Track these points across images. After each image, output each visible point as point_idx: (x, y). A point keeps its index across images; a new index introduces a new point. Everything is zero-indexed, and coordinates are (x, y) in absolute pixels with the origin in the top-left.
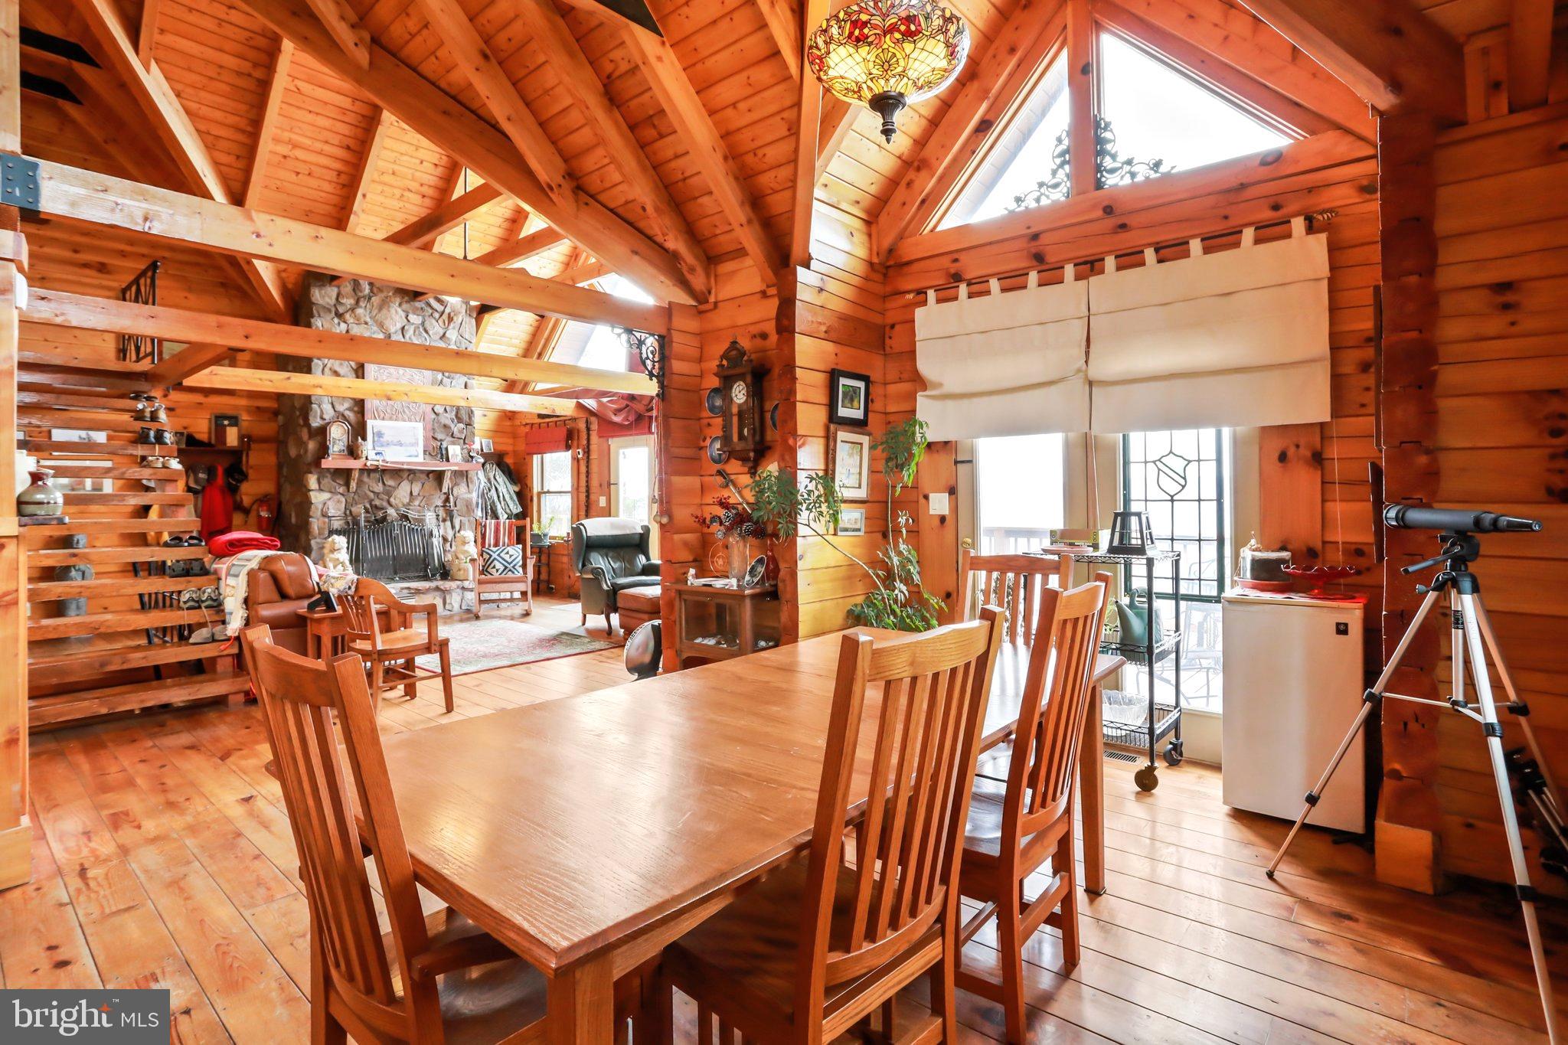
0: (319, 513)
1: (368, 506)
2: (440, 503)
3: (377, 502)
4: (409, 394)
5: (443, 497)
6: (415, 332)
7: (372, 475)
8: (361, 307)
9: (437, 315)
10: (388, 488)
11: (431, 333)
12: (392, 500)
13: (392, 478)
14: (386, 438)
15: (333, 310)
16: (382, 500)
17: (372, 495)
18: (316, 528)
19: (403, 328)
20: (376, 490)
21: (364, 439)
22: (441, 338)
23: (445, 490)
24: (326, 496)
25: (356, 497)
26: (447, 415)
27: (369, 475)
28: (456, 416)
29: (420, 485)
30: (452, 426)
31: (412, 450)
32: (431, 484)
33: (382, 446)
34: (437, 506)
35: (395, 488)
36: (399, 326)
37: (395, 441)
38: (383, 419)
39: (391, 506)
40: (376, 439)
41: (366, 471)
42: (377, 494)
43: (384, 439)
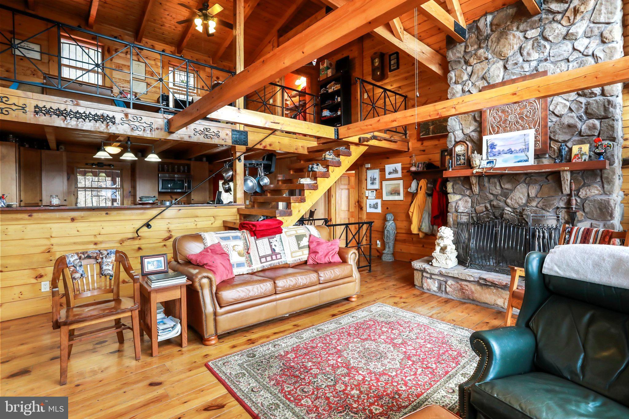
0: (454, 210)
1: (488, 205)
2: (562, 204)
3: (495, 203)
4: (457, 107)
5: (565, 198)
6: (533, 45)
7: (492, 180)
8: (483, 48)
10: (505, 191)
11: (550, 38)
12: (509, 201)
13: (509, 182)
14: (497, 149)
15: (462, 61)
16: (500, 201)
17: (492, 197)
18: (451, 220)
19: (521, 48)
20: (494, 192)
21: (480, 152)
22: (564, 38)
23: (566, 190)
24: (458, 197)
25: (479, 198)
26: (573, 114)
27: (489, 181)
28: (586, 113)
29: (537, 187)
30: (579, 124)
31: (522, 156)
32: (552, 183)
33: (494, 155)
34: (558, 208)
35: (512, 191)
36: (516, 47)
37: (506, 149)
38: (498, 133)
39: (508, 206)
40: (489, 150)
41: (480, 176)
42: (496, 196)
43: (496, 150)
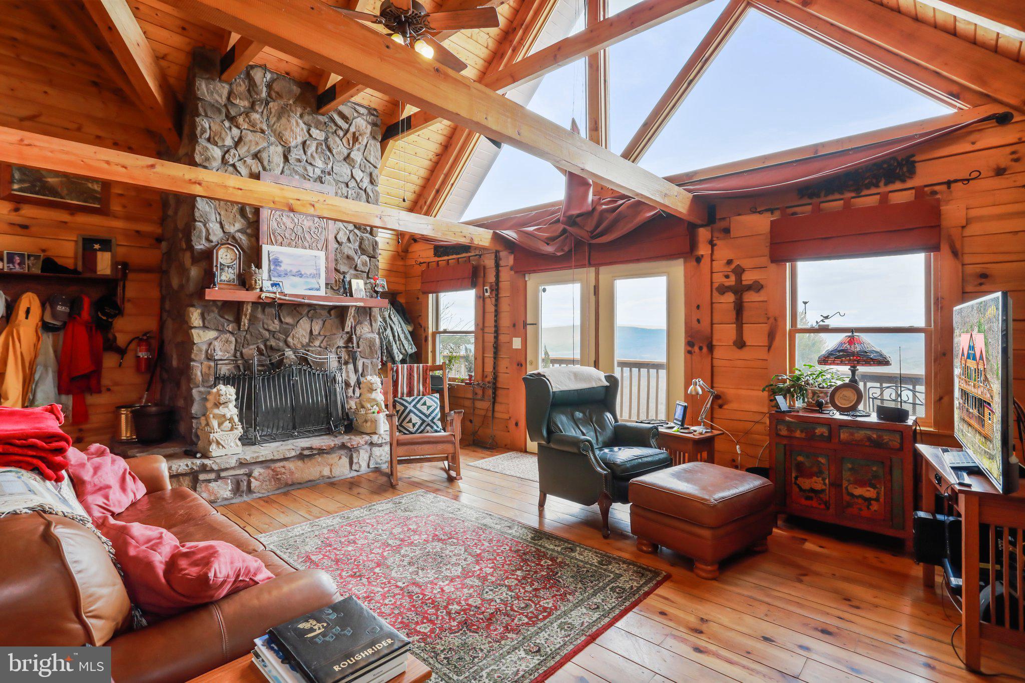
0: (203, 356)
1: (262, 347)
2: (341, 343)
3: (273, 342)
5: (345, 337)
6: (317, 149)
7: (267, 310)
8: (257, 112)
9: (341, 133)
10: (285, 326)
11: (334, 153)
12: (290, 339)
13: (290, 314)
14: (284, 267)
15: (224, 110)
16: (279, 339)
17: (267, 334)
18: (199, 374)
19: (304, 143)
20: (271, 328)
21: (259, 266)
22: (345, 159)
23: (347, 329)
24: (212, 334)
25: (248, 336)
26: (350, 245)
27: (263, 311)
28: (360, 247)
29: (320, 322)
30: (356, 258)
31: (313, 283)
32: (332, 321)
33: (280, 276)
34: (338, 347)
35: (294, 326)
36: (300, 140)
37: (294, 271)
38: (281, 244)
39: (289, 346)
40: (272, 267)
41: (261, 305)
42: (273, 333)
43: (282, 268)
